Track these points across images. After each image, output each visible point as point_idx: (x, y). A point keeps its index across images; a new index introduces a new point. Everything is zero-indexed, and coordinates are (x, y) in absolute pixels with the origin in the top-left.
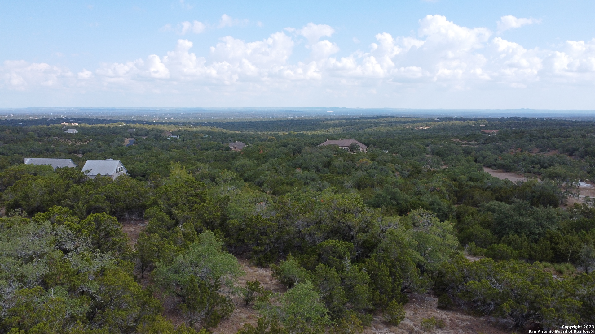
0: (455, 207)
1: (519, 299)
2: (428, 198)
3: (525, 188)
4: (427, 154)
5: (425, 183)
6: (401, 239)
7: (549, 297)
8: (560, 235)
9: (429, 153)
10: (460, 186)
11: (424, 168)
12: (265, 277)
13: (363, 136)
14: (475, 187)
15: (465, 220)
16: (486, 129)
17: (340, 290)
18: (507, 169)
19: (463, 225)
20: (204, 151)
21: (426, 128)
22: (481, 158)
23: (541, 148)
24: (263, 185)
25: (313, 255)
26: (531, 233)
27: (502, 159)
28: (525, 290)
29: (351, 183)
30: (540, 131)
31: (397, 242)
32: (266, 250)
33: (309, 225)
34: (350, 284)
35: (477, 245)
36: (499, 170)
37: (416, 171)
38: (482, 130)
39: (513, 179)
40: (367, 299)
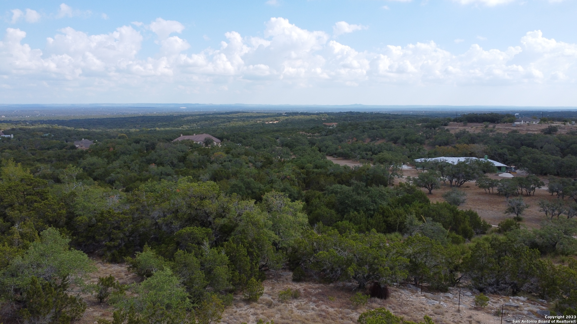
0: (304, 193)
1: (361, 263)
2: (280, 186)
3: (361, 172)
4: (277, 146)
5: (276, 173)
6: (257, 220)
7: (384, 258)
8: (390, 209)
9: (279, 145)
10: (308, 173)
11: (275, 159)
12: (120, 272)
13: (217, 131)
14: (320, 173)
15: (313, 203)
16: (327, 122)
17: (200, 274)
18: (345, 156)
19: (311, 207)
20: (45, 151)
21: (275, 122)
22: (324, 148)
23: (372, 138)
24: (115, 182)
25: (171, 244)
26: (367, 210)
27: (341, 148)
28: (365, 254)
29: (207, 176)
30: (370, 123)
31: (254, 224)
32: (120, 244)
33: (166, 215)
34: (210, 267)
35: (324, 224)
36: (339, 158)
37: (268, 162)
38: (324, 123)
39: (351, 165)
40: (227, 280)
